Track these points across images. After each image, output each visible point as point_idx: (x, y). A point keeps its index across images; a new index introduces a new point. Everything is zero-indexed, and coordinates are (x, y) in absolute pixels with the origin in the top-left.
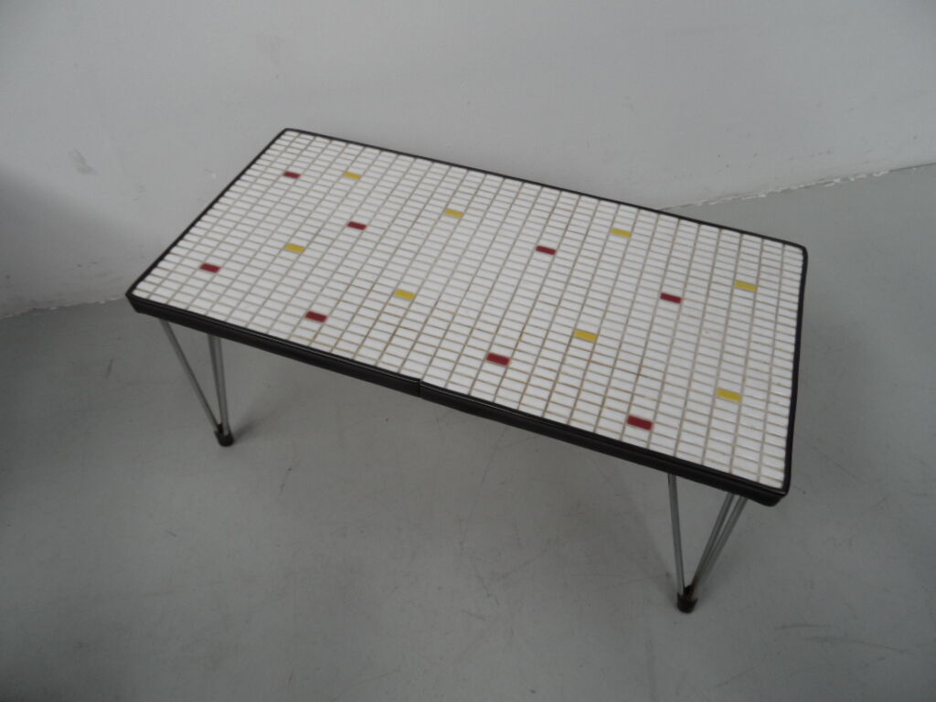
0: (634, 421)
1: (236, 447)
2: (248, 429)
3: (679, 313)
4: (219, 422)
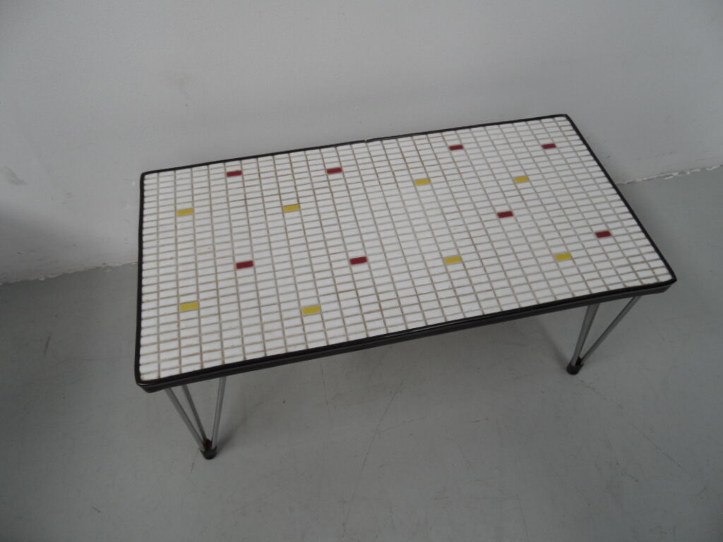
0: (238, 173)
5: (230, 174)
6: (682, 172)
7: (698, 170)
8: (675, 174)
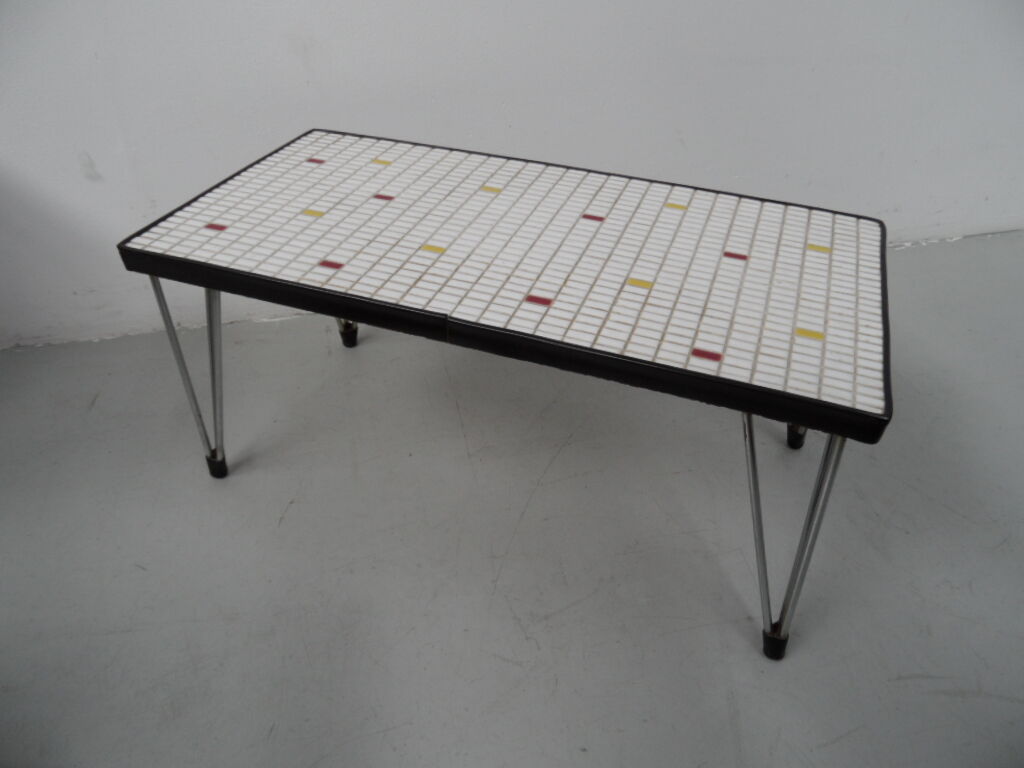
0: (700, 354)
1: (231, 479)
2: (247, 462)
3: (746, 267)
4: (213, 447)
5: (715, 357)
6: (916, 243)
7: (936, 241)
8: (908, 244)
